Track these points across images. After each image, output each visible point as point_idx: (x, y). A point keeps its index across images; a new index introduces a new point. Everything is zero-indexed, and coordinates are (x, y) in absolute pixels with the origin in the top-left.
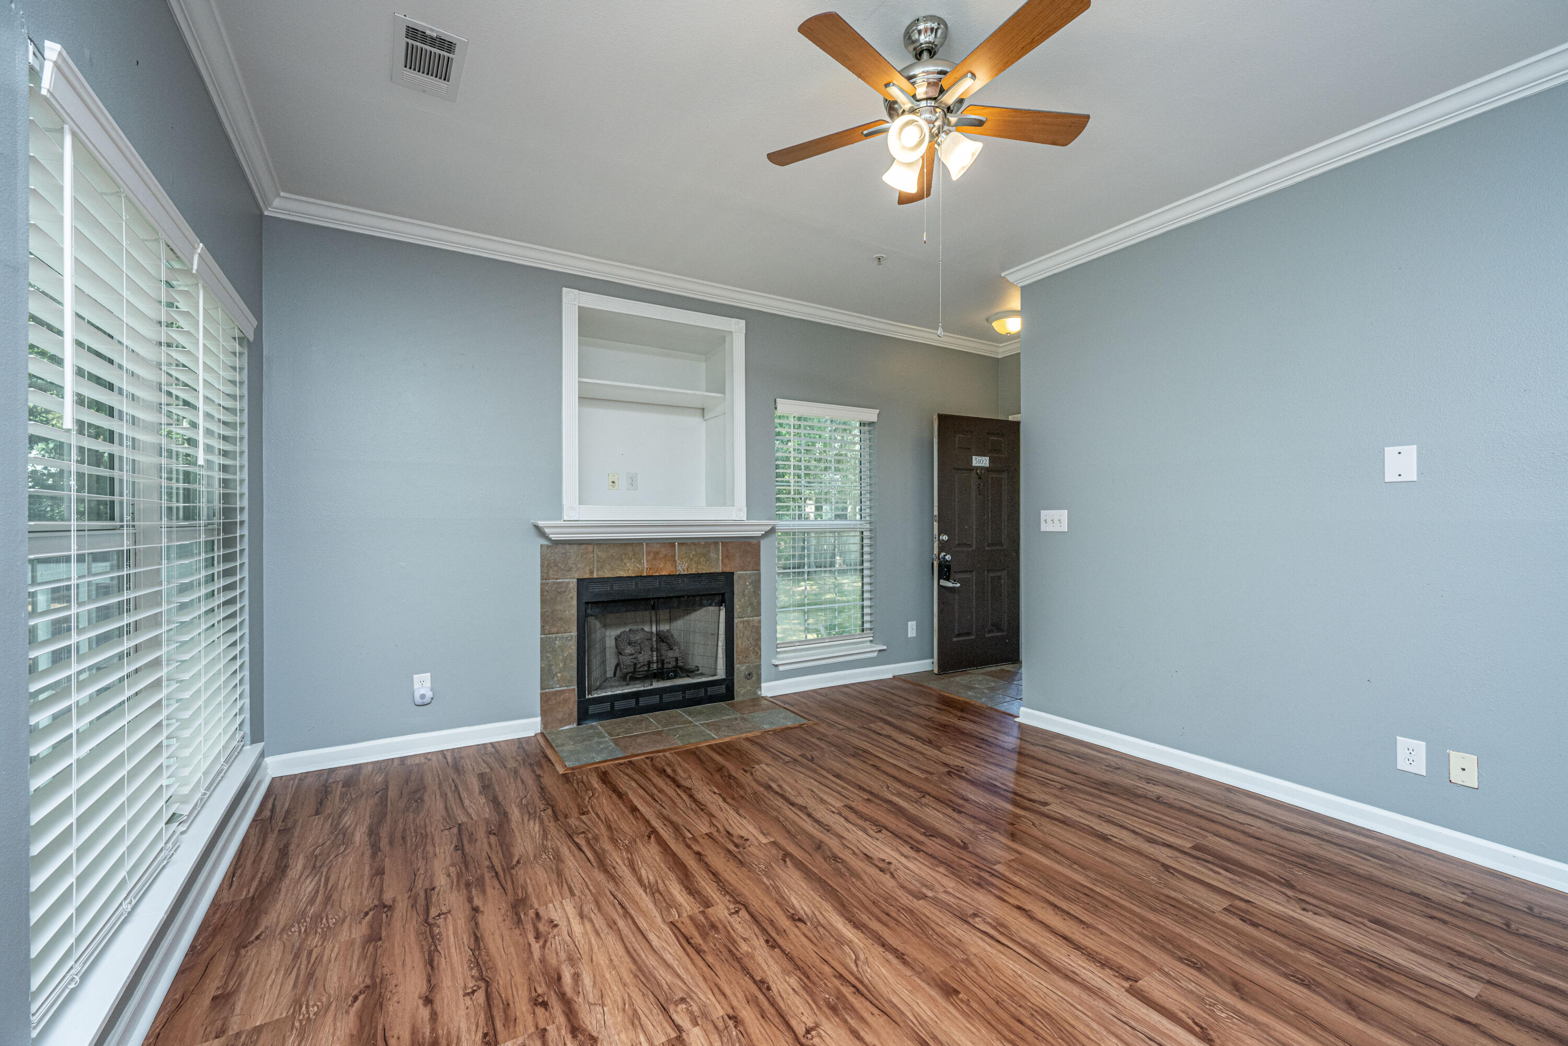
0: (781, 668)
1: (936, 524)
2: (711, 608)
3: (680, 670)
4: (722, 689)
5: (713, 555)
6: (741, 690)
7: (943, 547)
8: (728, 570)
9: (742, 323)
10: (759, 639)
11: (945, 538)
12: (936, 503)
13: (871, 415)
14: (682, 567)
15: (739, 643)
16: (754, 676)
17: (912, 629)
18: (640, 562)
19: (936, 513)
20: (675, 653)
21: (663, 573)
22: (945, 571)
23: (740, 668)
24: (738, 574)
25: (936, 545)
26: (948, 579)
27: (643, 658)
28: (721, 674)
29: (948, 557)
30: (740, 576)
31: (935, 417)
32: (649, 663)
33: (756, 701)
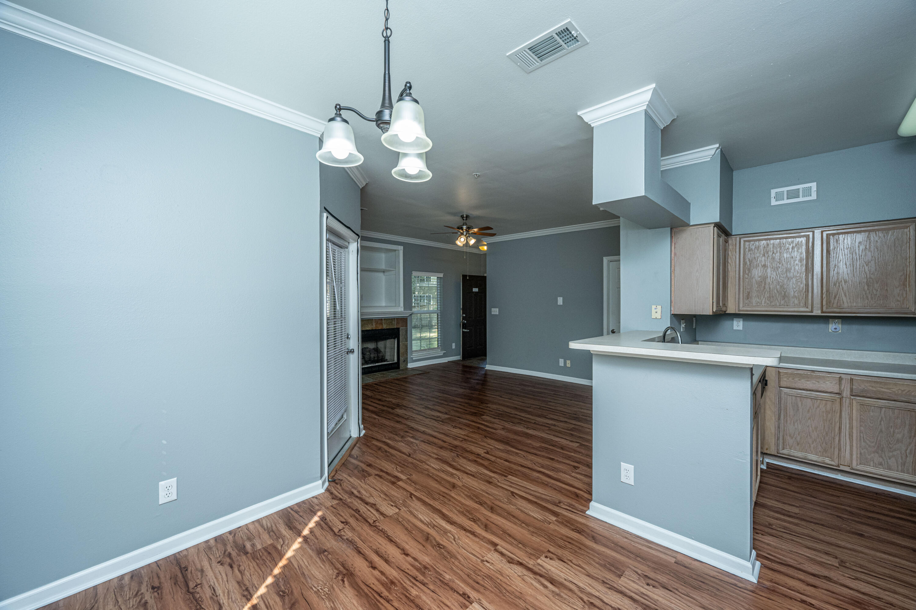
0: (414, 359)
1: (461, 311)
2: (392, 340)
3: (383, 360)
4: (396, 365)
5: (393, 322)
6: (402, 366)
7: (463, 318)
8: (398, 327)
9: (402, 247)
10: (407, 349)
11: (464, 315)
12: (461, 304)
13: (441, 275)
14: (385, 327)
15: (401, 350)
16: (406, 361)
17: (454, 346)
18: (372, 325)
19: (461, 307)
20: (382, 355)
21: (380, 328)
22: (464, 326)
23: (402, 359)
24: (401, 328)
25: (461, 318)
26: (465, 329)
27: (372, 356)
28: (396, 360)
29: (465, 322)
30: (402, 329)
31: (461, 276)
32: (374, 357)
33: (407, 369)
